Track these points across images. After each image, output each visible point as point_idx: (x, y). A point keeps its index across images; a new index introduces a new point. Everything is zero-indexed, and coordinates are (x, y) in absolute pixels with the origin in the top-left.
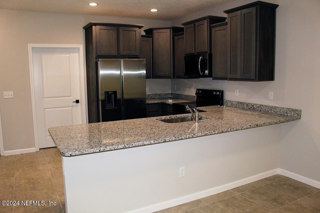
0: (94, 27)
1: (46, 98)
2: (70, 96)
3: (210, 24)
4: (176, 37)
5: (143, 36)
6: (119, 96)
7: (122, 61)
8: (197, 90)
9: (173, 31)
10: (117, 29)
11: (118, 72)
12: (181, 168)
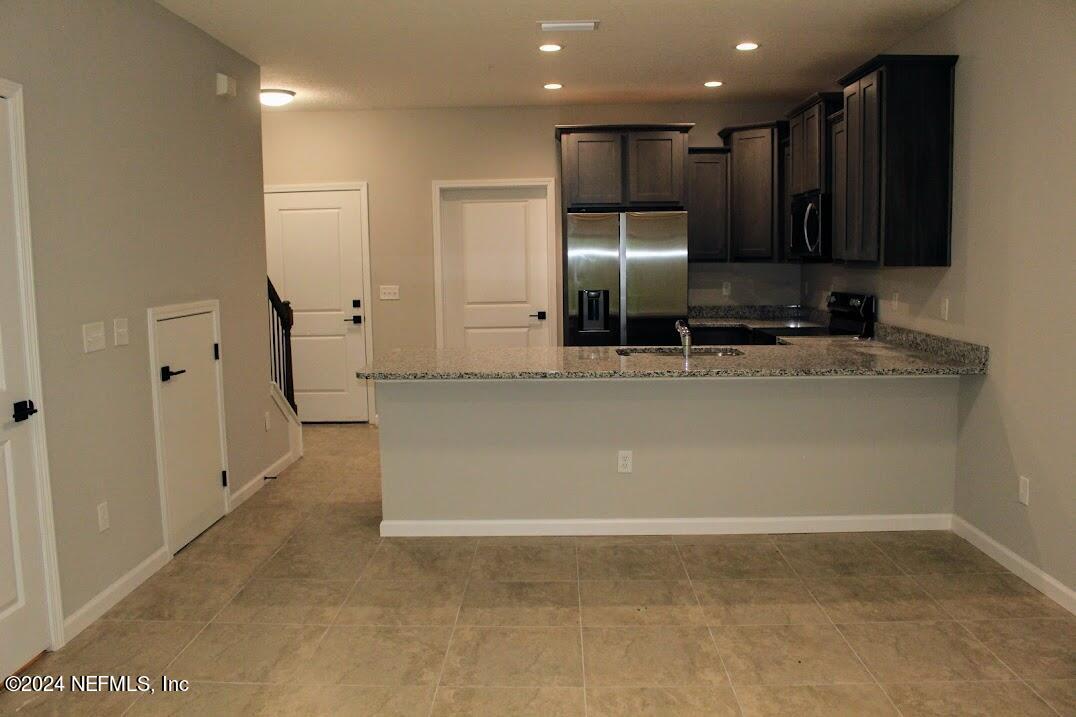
0: (564, 137)
1: (469, 303)
2: (525, 302)
3: (828, 113)
7: (623, 216)
8: (831, 295)
9: (779, 132)
10: (623, 137)
12: (622, 453)
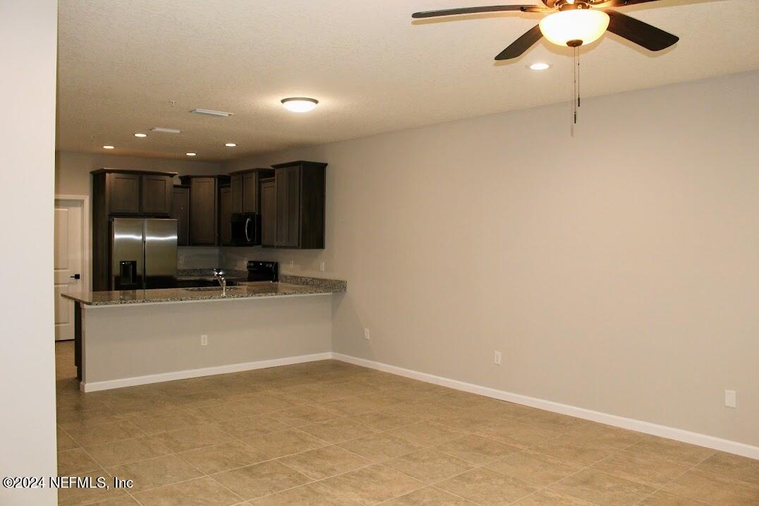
0: (107, 175)
2: (67, 269)
3: (260, 178)
4: (222, 190)
5: (175, 186)
6: (139, 271)
7: (145, 222)
8: (250, 262)
9: (218, 180)
10: (140, 177)
11: (140, 238)
12: (202, 336)
